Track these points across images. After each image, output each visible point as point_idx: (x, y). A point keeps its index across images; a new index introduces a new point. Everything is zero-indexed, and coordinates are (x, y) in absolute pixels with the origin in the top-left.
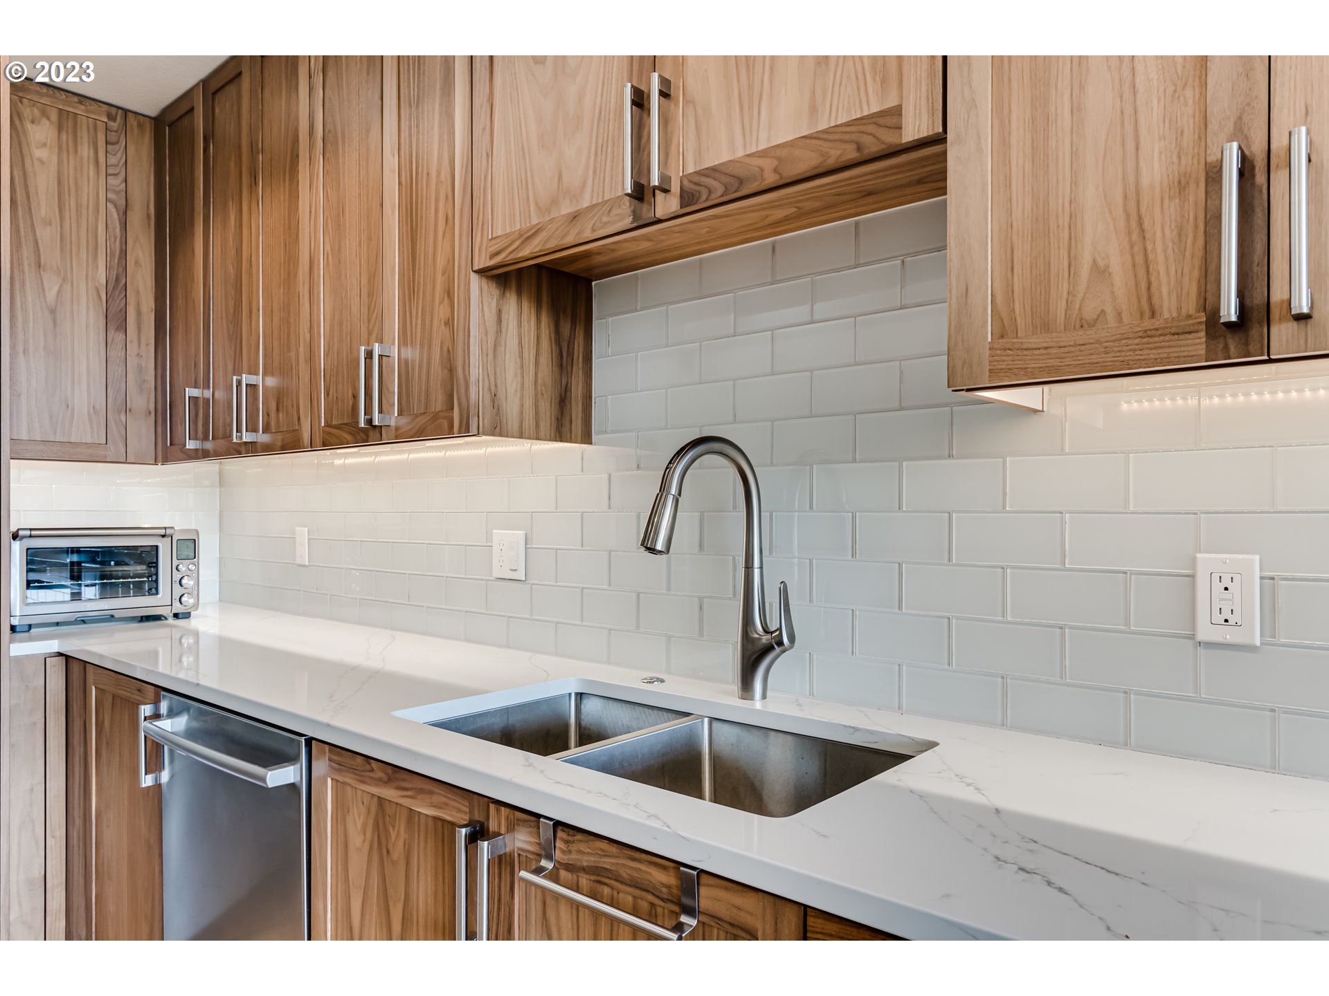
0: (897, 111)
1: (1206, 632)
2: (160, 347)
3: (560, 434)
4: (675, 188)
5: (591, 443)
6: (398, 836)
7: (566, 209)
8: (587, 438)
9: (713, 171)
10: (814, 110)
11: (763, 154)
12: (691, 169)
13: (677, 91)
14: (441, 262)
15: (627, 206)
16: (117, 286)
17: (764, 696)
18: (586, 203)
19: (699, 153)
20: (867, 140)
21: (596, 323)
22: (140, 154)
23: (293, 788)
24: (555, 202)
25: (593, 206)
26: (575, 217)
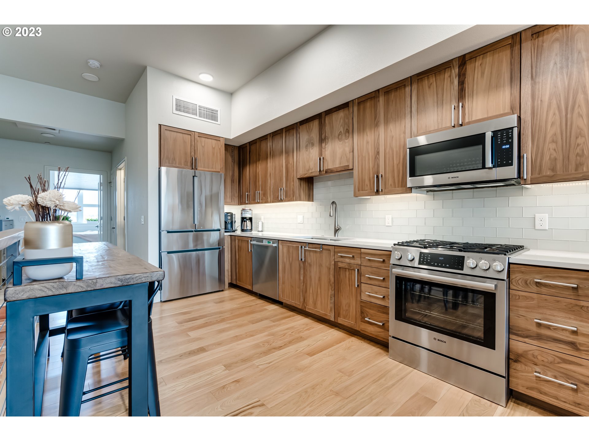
0: (349, 165)
1: (387, 225)
2: (239, 187)
3: (309, 200)
4: (324, 171)
5: (313, 202)
6: (291, 250)
7: (310, 171)
8: (313, 201)
9: (329, 169)
10: (340, 164)
11: (335, 168)
12: (326, 168)
13: (325, 158)
14: (292, 176)
15: (318, 172)
16: (233, 175)
17: (337, 237)
18: (313, 171)
19: (327, 167)
20: (346, 168)
21: (314, 183)
22: (236, 152)
23: (276, 247)
24: (309, 170)
25: (314, 172)
26: (312, 173)
